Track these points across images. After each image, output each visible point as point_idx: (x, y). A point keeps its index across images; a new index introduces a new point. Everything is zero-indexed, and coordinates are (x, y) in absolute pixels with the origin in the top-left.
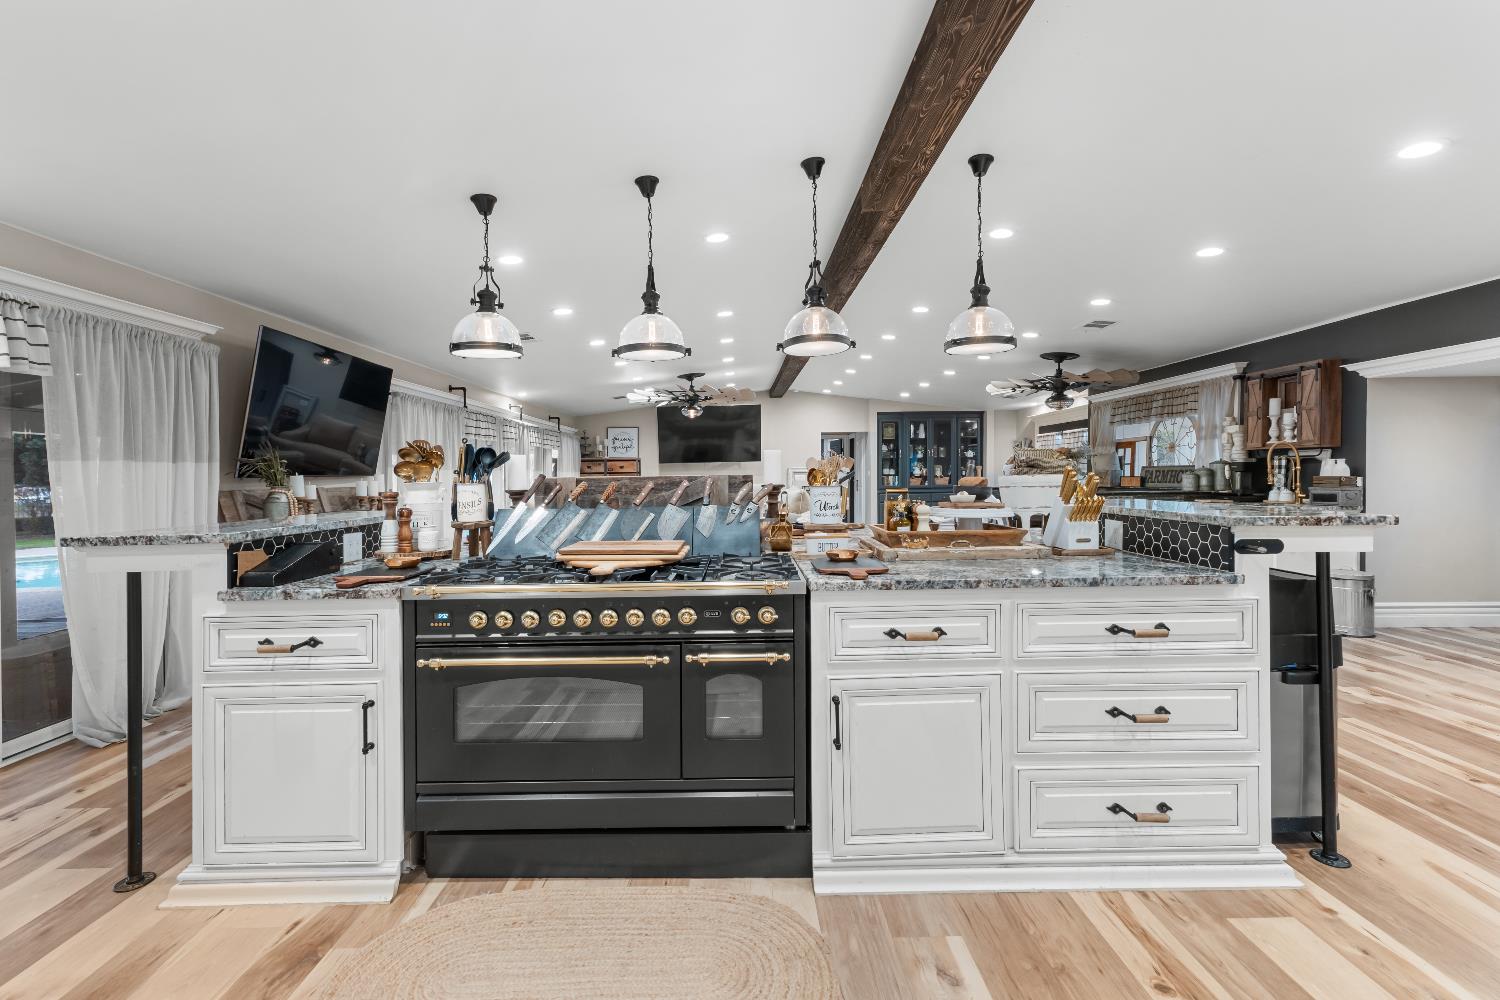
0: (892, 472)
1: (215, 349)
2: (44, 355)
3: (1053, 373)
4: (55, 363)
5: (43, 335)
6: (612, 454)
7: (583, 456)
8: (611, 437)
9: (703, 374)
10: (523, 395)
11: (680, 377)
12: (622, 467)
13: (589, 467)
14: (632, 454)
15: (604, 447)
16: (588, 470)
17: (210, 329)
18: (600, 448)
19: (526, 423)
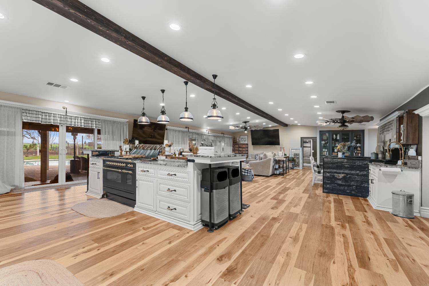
0: (326, 150)
1: (127, 123)
2: (100, 126)
3: (341, 117)
4: (102, 127)
5: (100, 123)
6: (241, 143)
7: (233, 142)
8: (241, 138)
9: (249, 122)
10: (209, 128)
11: (243, 122)
12: (242, 146)
13: (235, 146)
14: (246, 142)
15: (239, 141)
16: (234, 146)
17: (127, 120)
18: (238, 141)
19: (210, 135)
